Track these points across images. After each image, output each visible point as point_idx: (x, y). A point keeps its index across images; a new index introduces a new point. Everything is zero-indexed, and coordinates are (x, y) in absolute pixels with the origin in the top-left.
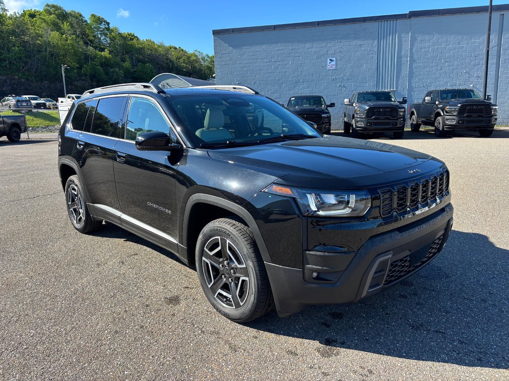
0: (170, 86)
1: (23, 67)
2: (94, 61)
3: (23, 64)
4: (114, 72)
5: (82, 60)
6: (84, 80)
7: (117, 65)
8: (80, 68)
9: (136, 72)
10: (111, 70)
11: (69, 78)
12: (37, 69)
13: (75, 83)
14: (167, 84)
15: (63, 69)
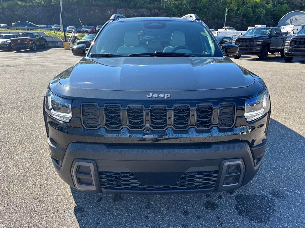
0: (297, 20)
1: (206, 11)
2: (248, 5)
3: (206, 10)
4: (259, 11)
5: (240, 5)
6: (238, 17)
7: (263, 6)
8: (238, 10)
9: (275, 10)
10: (257, 10)
11: (230, 16)
12: (213, 12)
13: (233, 20)
14: (295, 19)
15: (226, 11)
